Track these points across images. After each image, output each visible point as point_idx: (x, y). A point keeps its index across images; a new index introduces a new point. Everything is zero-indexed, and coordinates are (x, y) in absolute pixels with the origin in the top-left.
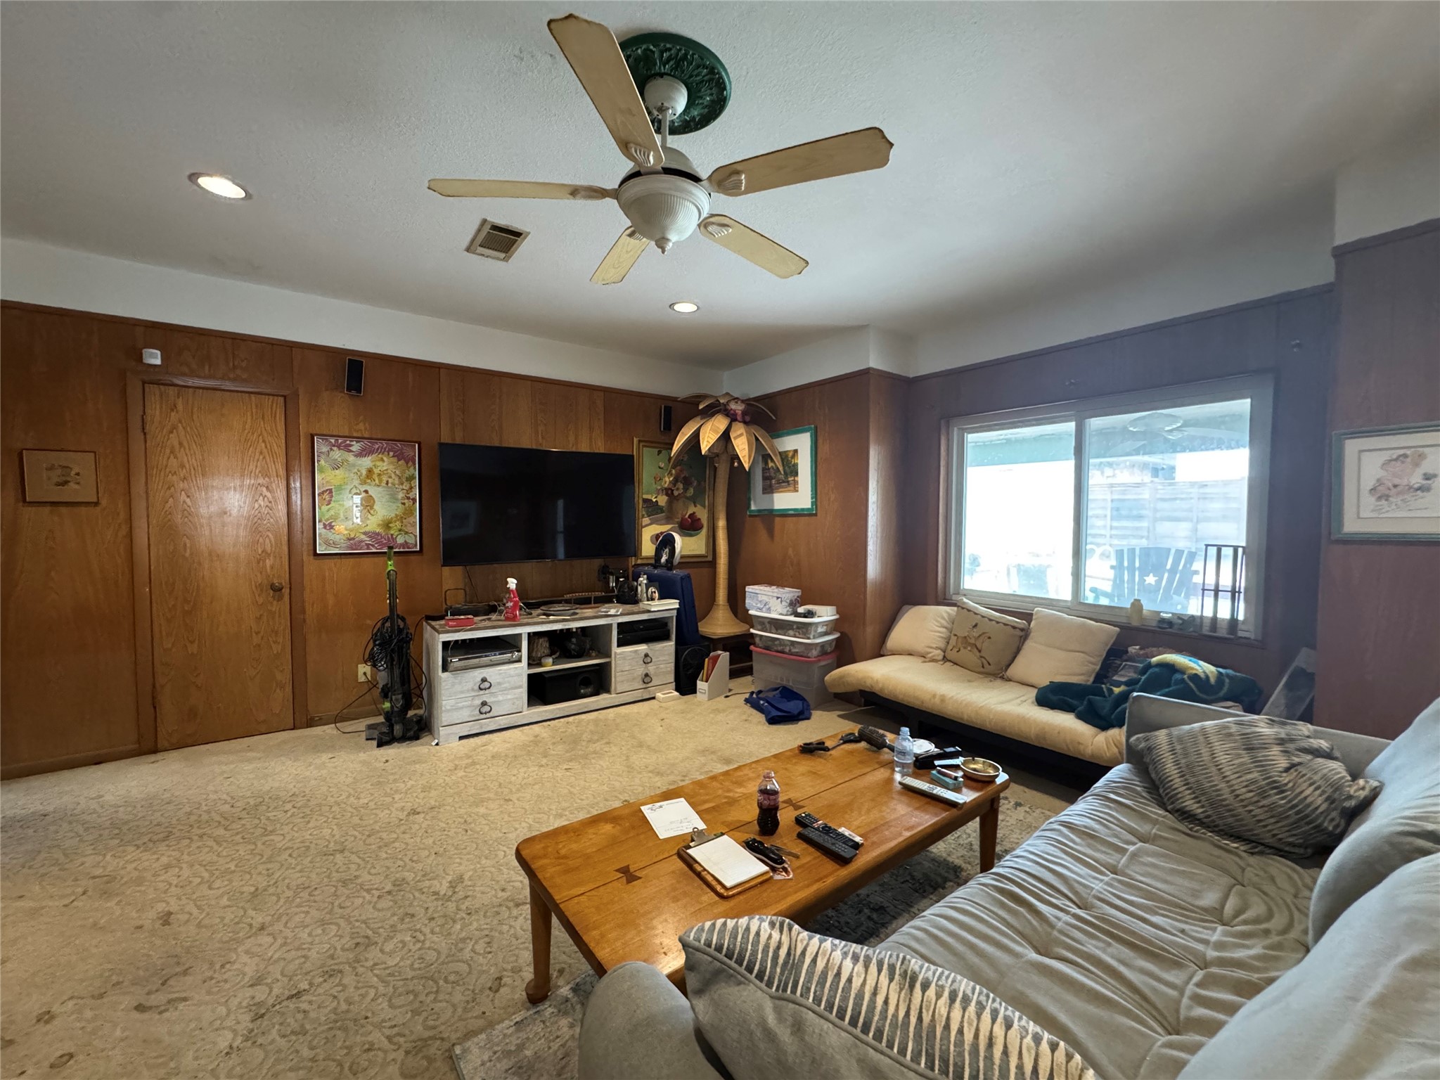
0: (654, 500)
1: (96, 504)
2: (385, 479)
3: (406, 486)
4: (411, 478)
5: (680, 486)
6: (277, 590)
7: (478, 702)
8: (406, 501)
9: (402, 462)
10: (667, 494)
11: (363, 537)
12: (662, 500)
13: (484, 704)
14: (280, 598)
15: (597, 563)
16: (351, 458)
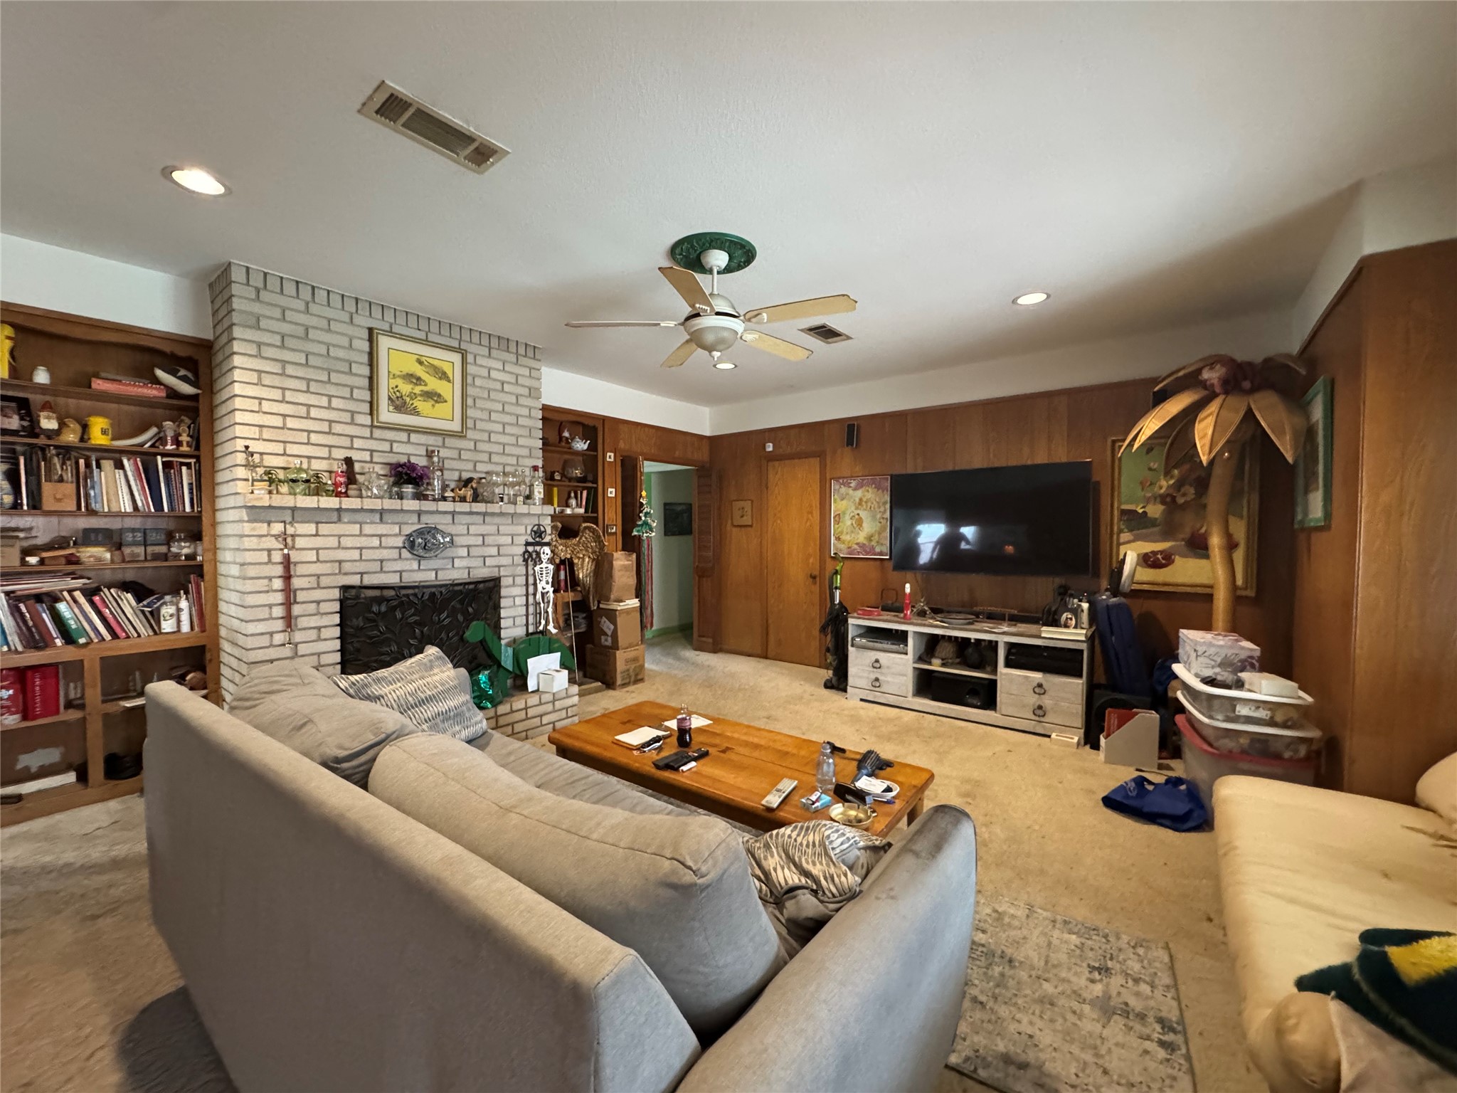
0: (1141, 511)
1: (751, 526)
2: (869, 504)
3: (882, 509)
4: (885, 503)
5: (1191, 491)
6: (814, 577)
7: (873, 676)
8: (882, 520)
9: (880, 491)
10: (1163, 503)
11: (856, 547)
12: (1155, 511)
13: (877, 680)
14: (815, 583)
15: (1058, 581)
16: (851, 492)
